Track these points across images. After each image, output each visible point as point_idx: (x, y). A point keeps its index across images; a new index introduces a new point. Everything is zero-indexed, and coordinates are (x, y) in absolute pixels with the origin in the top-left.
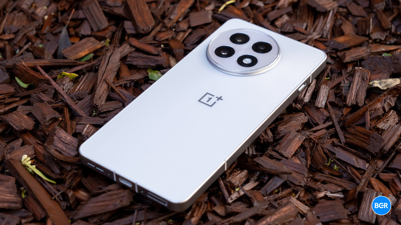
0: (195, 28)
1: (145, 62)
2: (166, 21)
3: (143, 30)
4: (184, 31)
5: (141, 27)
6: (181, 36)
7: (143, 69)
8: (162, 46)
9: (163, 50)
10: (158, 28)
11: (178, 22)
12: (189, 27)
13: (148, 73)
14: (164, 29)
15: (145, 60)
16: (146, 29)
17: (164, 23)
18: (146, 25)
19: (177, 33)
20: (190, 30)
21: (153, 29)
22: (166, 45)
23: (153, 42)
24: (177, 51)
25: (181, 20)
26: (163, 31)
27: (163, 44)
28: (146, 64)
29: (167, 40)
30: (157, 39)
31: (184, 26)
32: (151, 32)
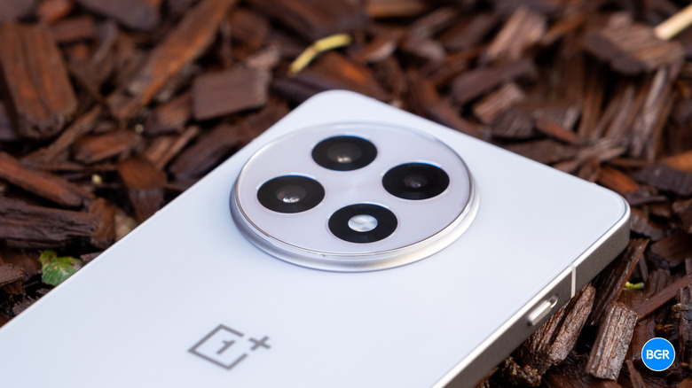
0: (209, 125)
1: (34, 229)
2: (114, 100)
3: (36, 128)
4: (173, 134)
5: (30, 117)
6: (161, 150)
7: (28, 251)
8: (97, 179)
9: (99, 192)
10: (86, 123)
11: (154, 104)
12: (191, 122)
13: (39, 266)
14: (104, 127)
15: (34, 222)
16: (44, 123)
17: (106, 107)
18: (48, 112)
19: (149, 138)
20: (192, 131)
21: (68, 125)
22: (109, 177)
23: (67, 166)
24: (142, 194)
25: (164, 96)
26: (103, 134)
27: (99, 173)
28: (36, 235)
29: (114, 159)
30: (80, 157)
31: (173, 117)
32: (60, 133)
